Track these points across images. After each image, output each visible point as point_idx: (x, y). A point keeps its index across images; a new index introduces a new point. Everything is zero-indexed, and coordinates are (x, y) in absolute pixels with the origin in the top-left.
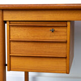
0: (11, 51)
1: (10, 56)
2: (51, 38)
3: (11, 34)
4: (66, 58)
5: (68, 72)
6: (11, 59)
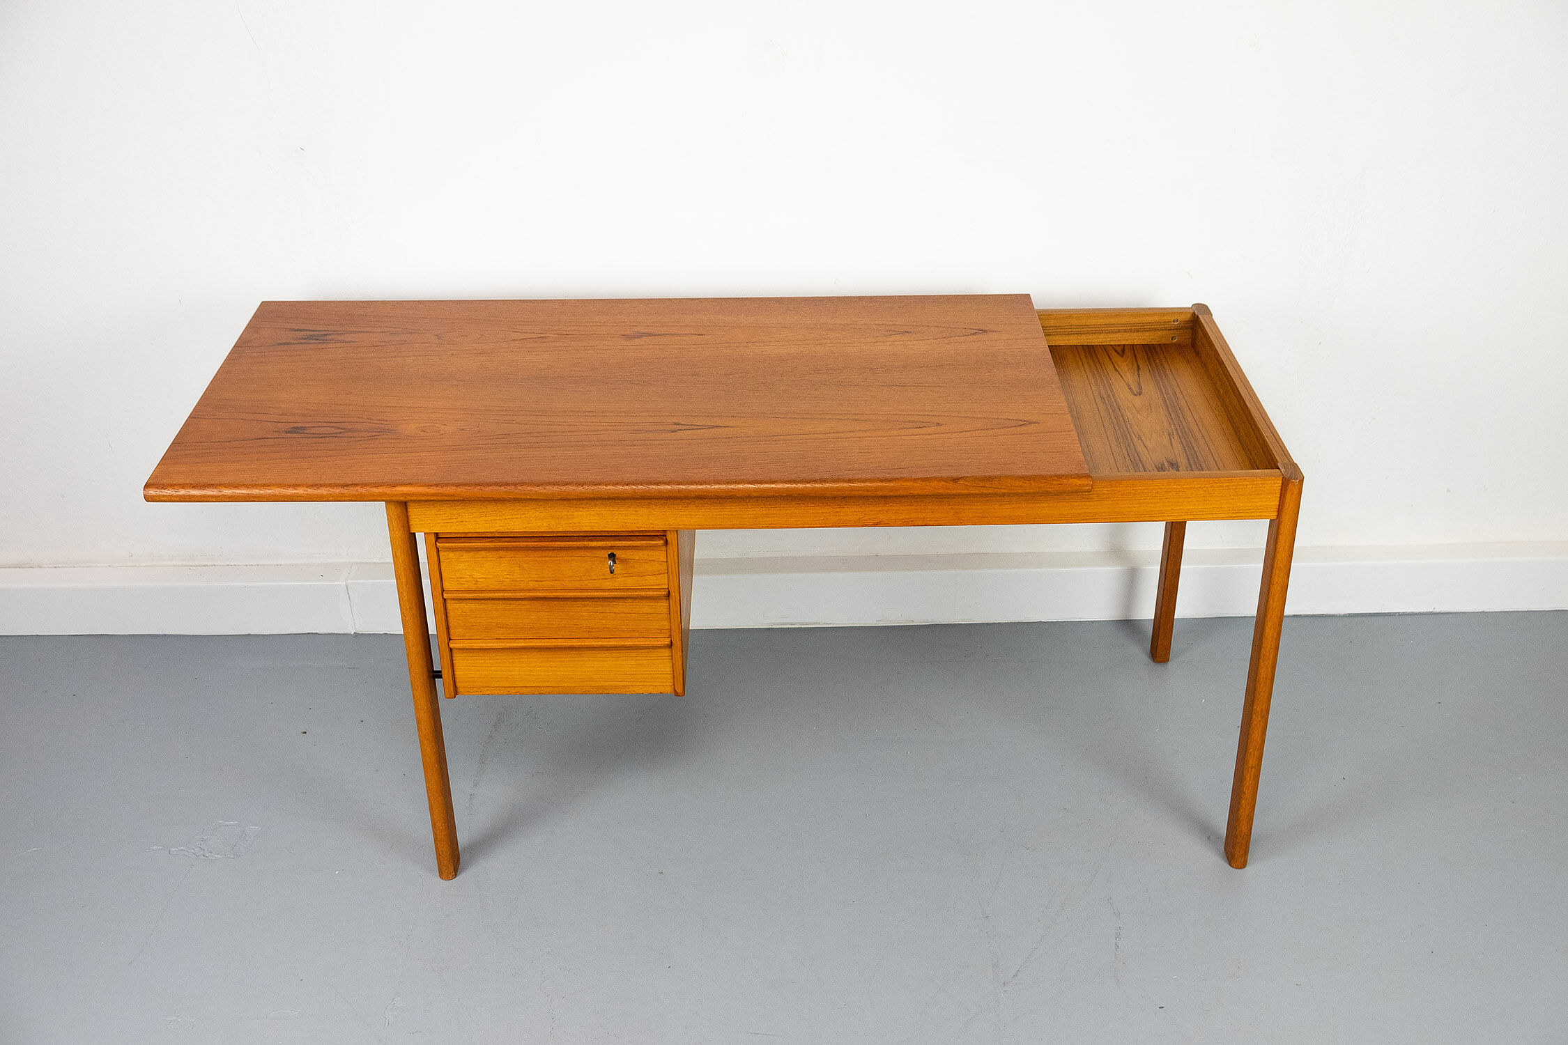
1: (451, 649)
2: (607, 584)
3: (444, 575)
4: (669, 646)
5: (680, 690)
6: (454, 658)
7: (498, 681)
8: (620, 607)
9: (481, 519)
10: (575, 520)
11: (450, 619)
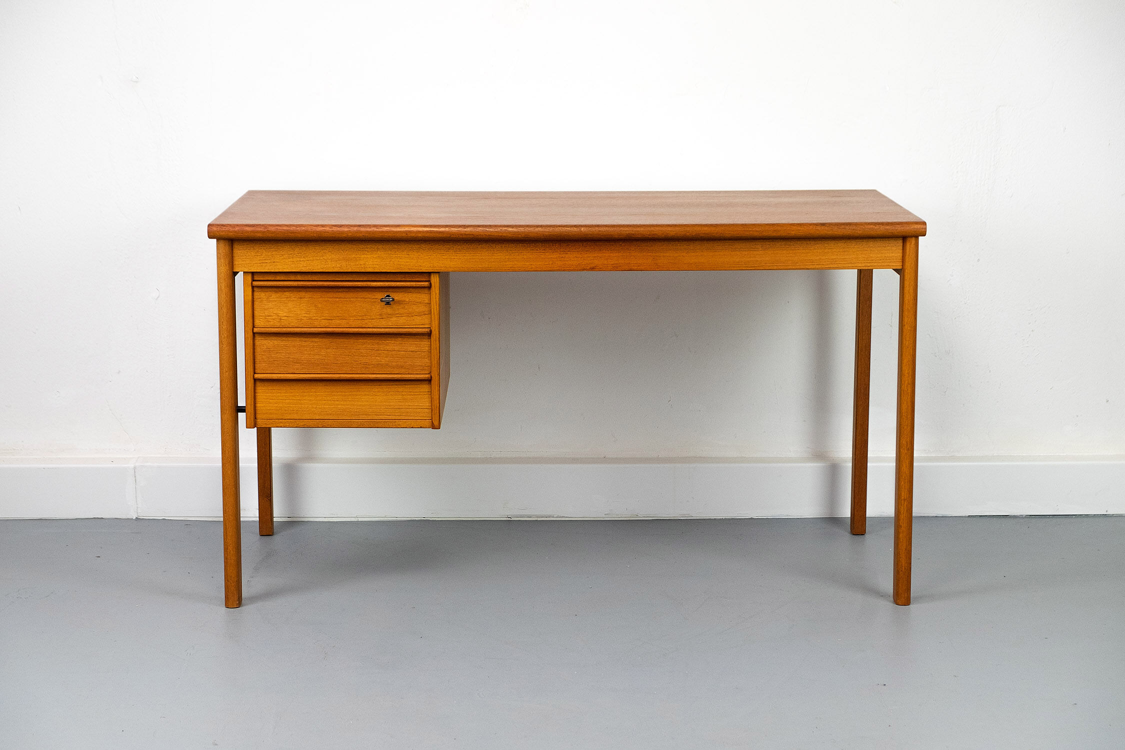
0: (257, 366)
1: (255, 380)
2: (383, 323)
3: (256, 313)
4: (429, 381)
5: (436, 423)
6: (256, 391)
7: (290, 414)
8: (393, 345)
9: (289, 260)
10: (362, 262)
11: (256, 354)
